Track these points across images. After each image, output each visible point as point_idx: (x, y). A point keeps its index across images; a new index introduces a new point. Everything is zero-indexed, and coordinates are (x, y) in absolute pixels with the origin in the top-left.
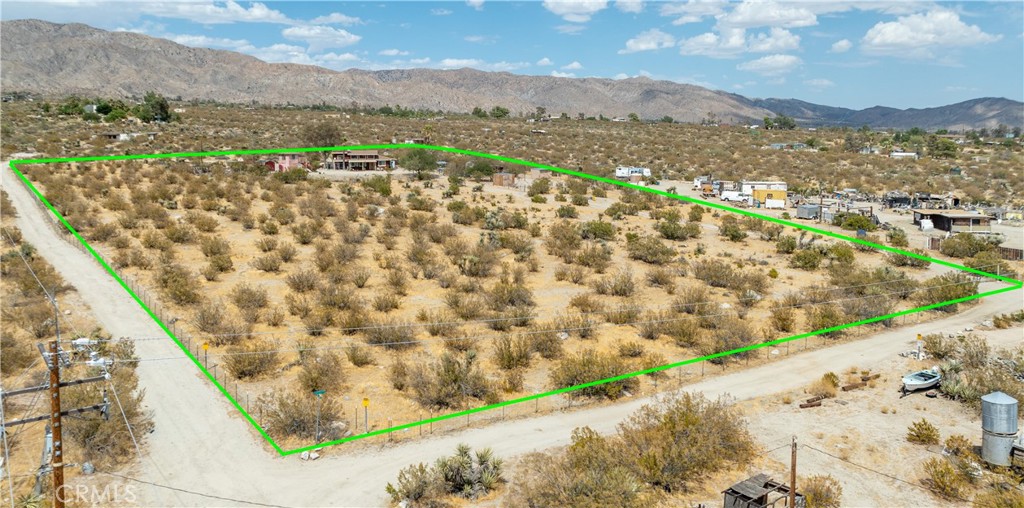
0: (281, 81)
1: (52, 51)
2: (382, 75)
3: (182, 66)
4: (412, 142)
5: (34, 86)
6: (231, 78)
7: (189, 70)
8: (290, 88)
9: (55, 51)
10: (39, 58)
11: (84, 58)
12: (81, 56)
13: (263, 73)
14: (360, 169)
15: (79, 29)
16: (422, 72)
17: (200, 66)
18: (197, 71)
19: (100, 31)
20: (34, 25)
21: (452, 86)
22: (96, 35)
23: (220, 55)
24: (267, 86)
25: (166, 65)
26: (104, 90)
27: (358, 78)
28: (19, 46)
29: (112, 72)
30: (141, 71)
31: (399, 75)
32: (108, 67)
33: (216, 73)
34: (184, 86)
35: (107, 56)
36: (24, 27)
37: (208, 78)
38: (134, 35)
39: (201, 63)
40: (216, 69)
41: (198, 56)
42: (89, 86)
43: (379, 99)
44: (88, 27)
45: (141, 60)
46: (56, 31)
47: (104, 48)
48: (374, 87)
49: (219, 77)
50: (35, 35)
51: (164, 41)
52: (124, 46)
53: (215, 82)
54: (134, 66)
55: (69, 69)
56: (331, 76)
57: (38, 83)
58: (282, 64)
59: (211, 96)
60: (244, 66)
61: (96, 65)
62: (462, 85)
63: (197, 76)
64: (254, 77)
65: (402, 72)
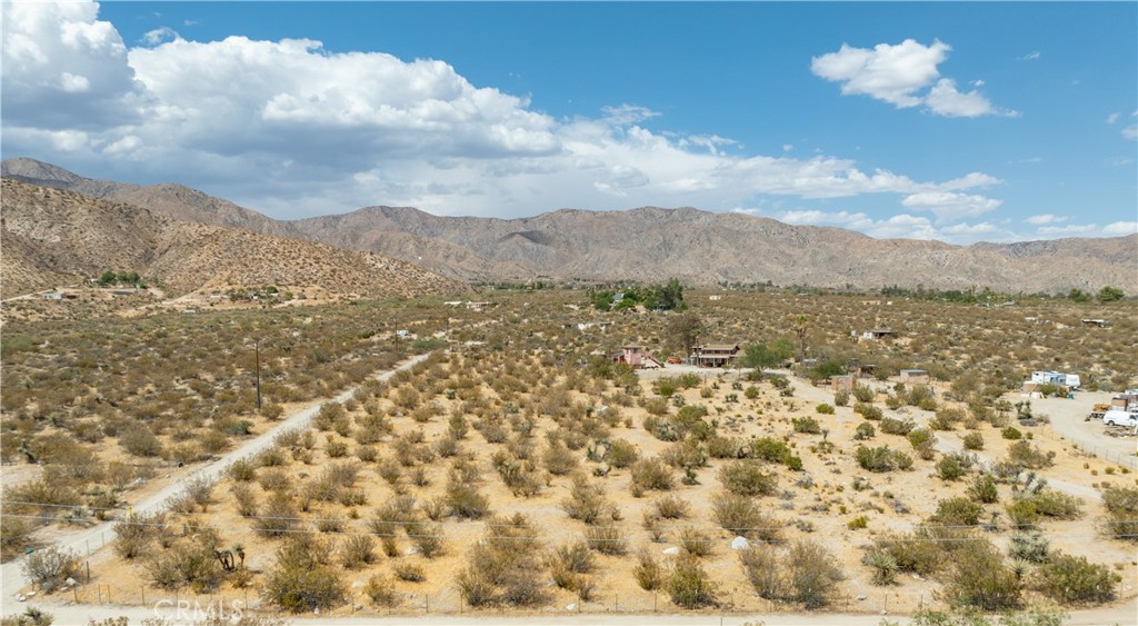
0: (889, 260)
1: (661, 238)
2: (1018, 249)
3: (782, 247)
4: (871, 334)
5: (642, 273)
6: (832, 259)
7: (789, 251)
8: (899, 269)
9: (664, 238)
10: (649, 245)
11: (688, 243)
12: (685, 242)
13: (869, 251)
14: (711, 365)
15: (688, 213)
16: (1072, 242)
17: (801, 247)
18: (797, 252)
19: (706, 213)
20: (648, 212)
21: (1113, 259)
22: (703, 218)
23: (823, 233)
24: (871, 267)
25: (766, 247)
26: (702, 276)
27: (981, 254)
28: (634, 235)
29: (712, 256)
30: (739, 254)
31: (1040, 247)
32: (709, 251)
33: (815, 253)
34: (781, 269)
35: (709, 240)
36: (640, 216)
37: (808, 259)
38: (738, 215)
39: (803, 243)
40: (817, 249)
41: (800, 235)
42: (690, 272)
43: (1006, 280)
44: (696, 211)
45: (741, 242)
46: (667, 217)
47: (706, 232)
48: (1001, 264)
49: (819, 258)
50: (648, 222)
51: (767, 221)
52: (725, 229)
53: (814, 264)
54: (733, 250)
55: (674, 255)
56: (947, 252)
57: (645, 272)
58: (892, 240)
59: (807, 280)
60: (848, 244)
61: (698, 251)
62: (1128, 258)
63: (796, 258)
64: (858, 256)
65: (1045, 243)
